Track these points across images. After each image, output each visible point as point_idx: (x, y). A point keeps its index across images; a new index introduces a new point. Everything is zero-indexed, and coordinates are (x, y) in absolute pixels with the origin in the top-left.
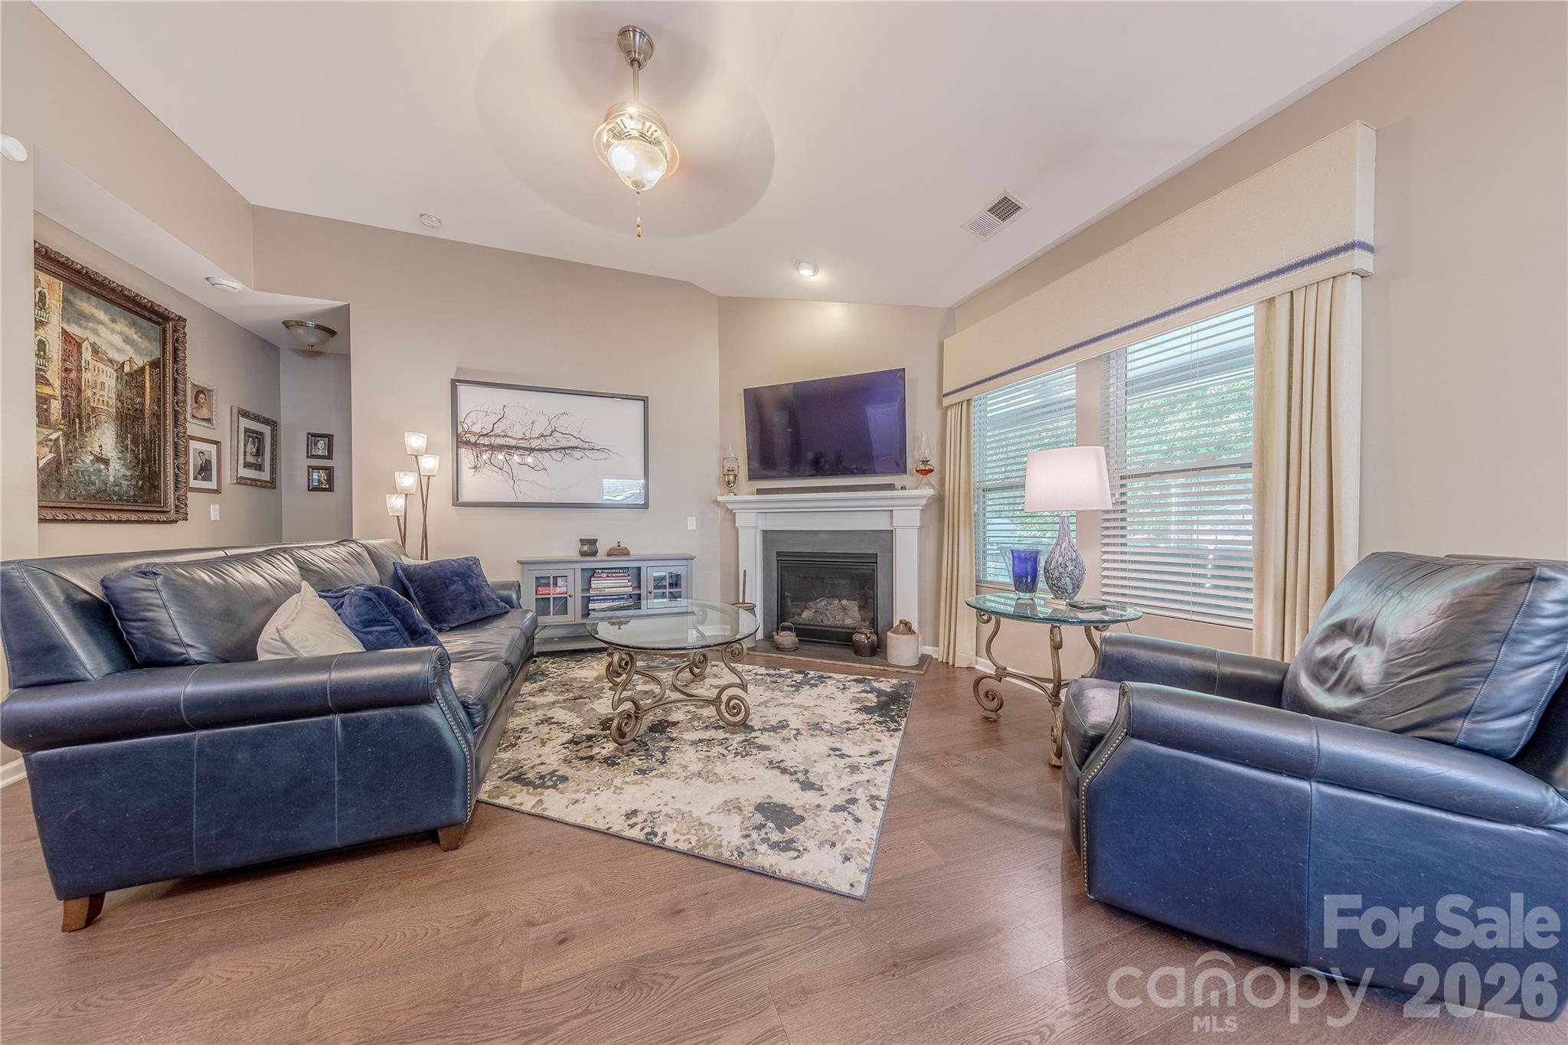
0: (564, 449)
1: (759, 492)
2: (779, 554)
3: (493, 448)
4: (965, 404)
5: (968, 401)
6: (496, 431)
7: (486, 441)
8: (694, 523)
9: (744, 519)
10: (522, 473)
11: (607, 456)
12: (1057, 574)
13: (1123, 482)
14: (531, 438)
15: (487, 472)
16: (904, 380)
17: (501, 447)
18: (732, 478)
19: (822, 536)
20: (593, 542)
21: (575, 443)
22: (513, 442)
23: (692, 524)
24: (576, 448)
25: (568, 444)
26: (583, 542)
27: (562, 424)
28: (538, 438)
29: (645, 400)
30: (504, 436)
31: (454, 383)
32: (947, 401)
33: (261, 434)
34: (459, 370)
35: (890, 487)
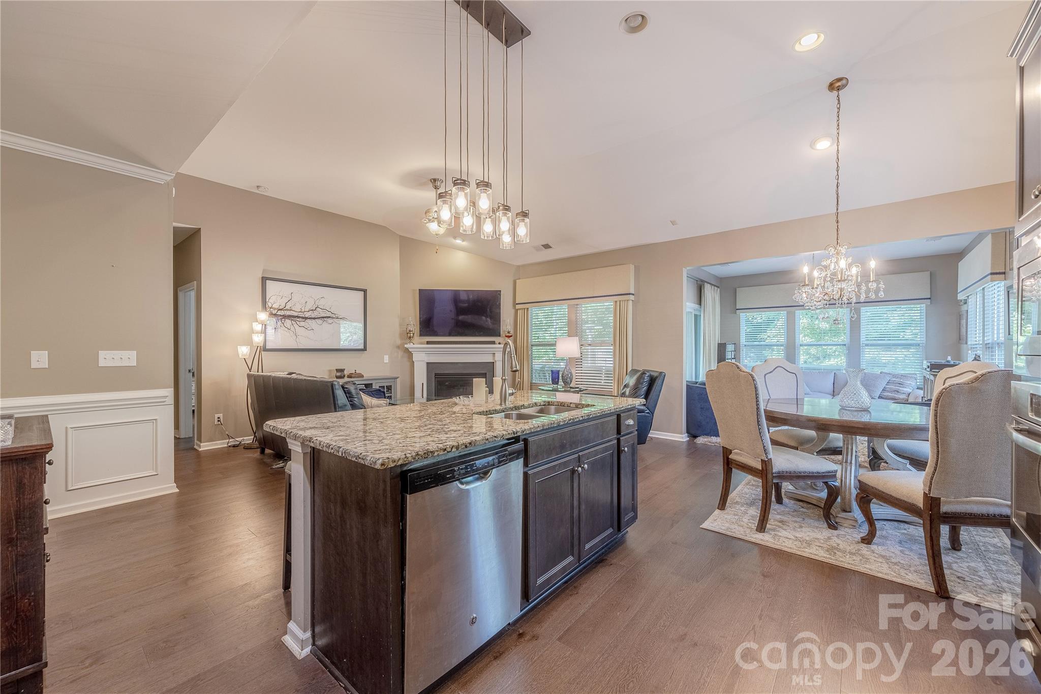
0: (323, 318)
1: (428, 343)
2: (436, 375)
3: (285, 317)
4: (526, 309)
5: (527, 309)
6: (286, 308)
7: (279, 313)
8: (387, 358)
9: (416, 357)
10: (300, 331)
14: (305, 311)
15: (281, 331)
16: (500, 295)
17: (289, 317)
18: (412, 335)
19: (460, 365)
20: (342, 371)
21: (329, 314)
22: (295, 314)
23: (386, 359)
24: (330, 317)
25: (325, 315)
26: (337, 370)
27: (321, 303)
28: (308, 311)
29: (365, 291)
30: (291, 310)
31: (264, 280)
32: (518, 307)
34: (264, 271)
35: (493, 343)
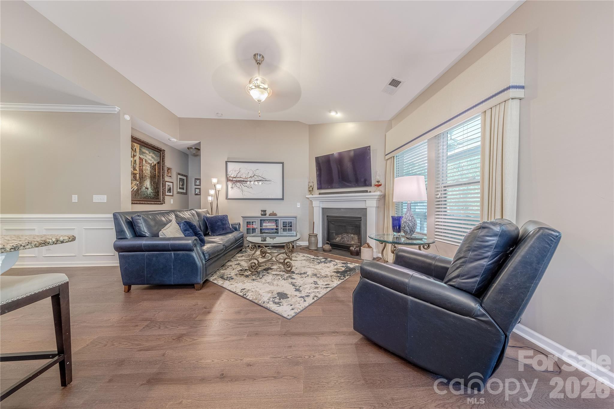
0: (257, 181)
1: (320, 194)
2: (327, 216)
3: (237, 181)
4: (392, 158)
5: (394, 157)
6: (238, 176)
7: (235, 179)
8: (299, 205)
9: (316, 204)
10: (245, 188)
11: (270, 183)
12: (403, 226)
13: (445, 189)
14: (248, 178)
15: (235, 188)
16: (370, 150)
17: (239, 181)
18: (311, 189)
19: (342, 210)
20: (265, 211)
21: (261, 179)
22: (242, 179)
24: (261, 180)
25: (258, 179)
26: (262, 211)
27: (257, 173)
28: (250, 178)
29: (283, 163)
30: (240, 178)
31: (226, 162)
32: (388, 157)
33: (184, 179)
34: (228, 158)
35: (367, 191)
